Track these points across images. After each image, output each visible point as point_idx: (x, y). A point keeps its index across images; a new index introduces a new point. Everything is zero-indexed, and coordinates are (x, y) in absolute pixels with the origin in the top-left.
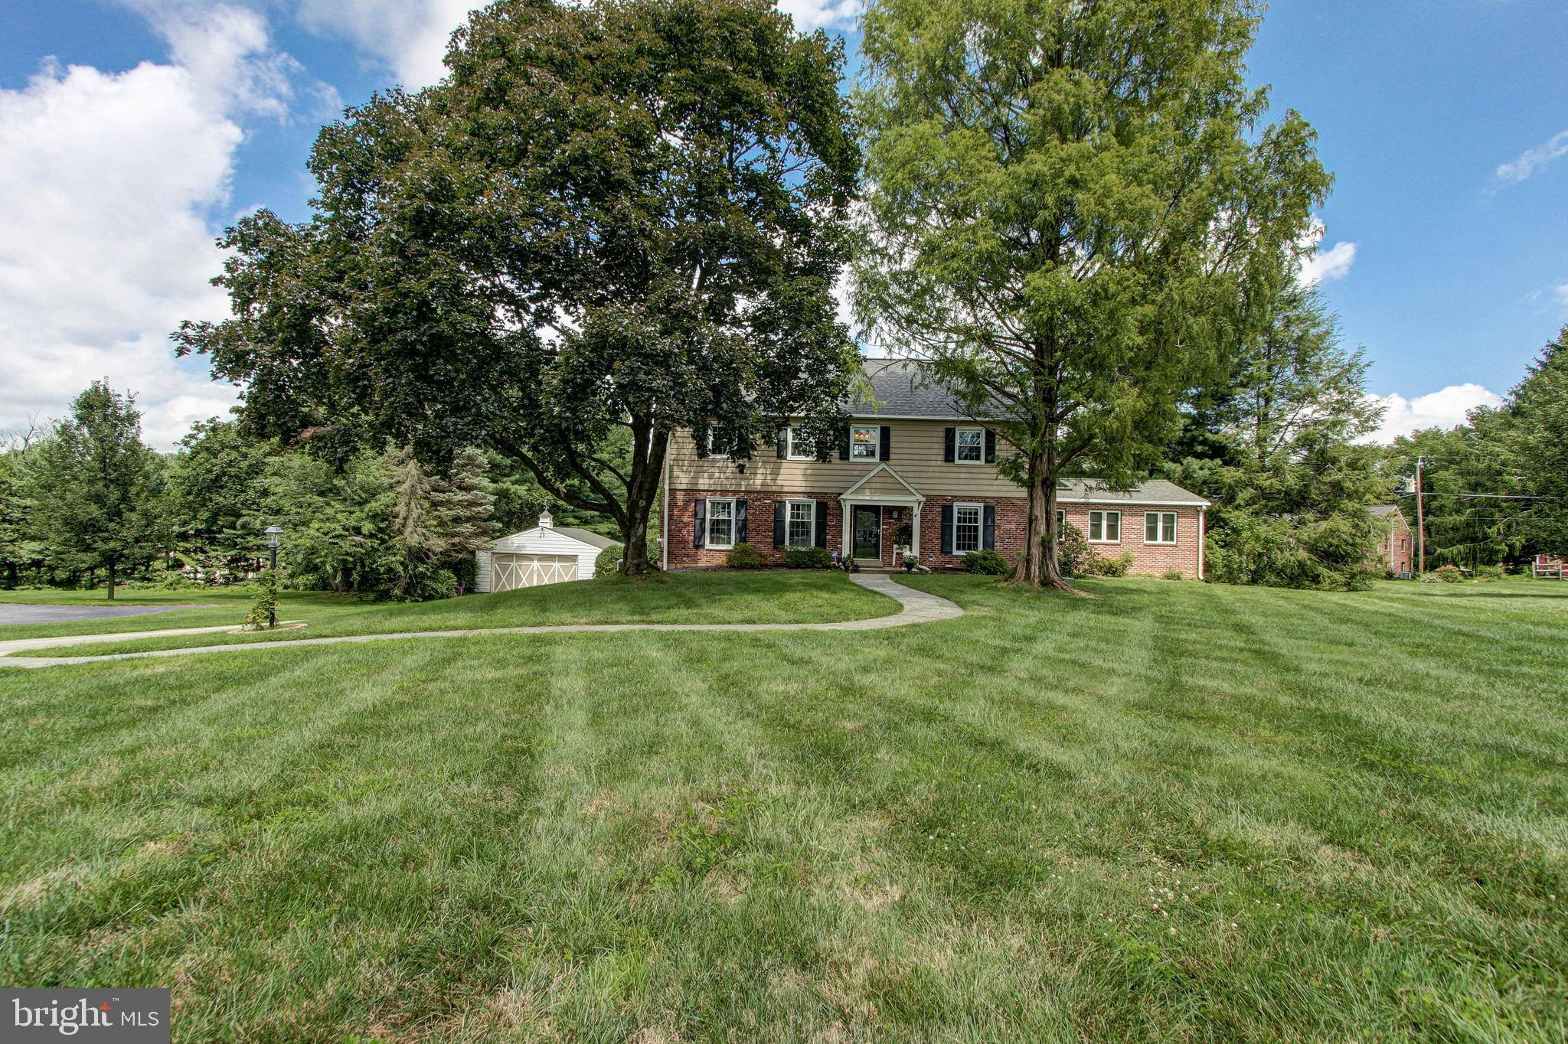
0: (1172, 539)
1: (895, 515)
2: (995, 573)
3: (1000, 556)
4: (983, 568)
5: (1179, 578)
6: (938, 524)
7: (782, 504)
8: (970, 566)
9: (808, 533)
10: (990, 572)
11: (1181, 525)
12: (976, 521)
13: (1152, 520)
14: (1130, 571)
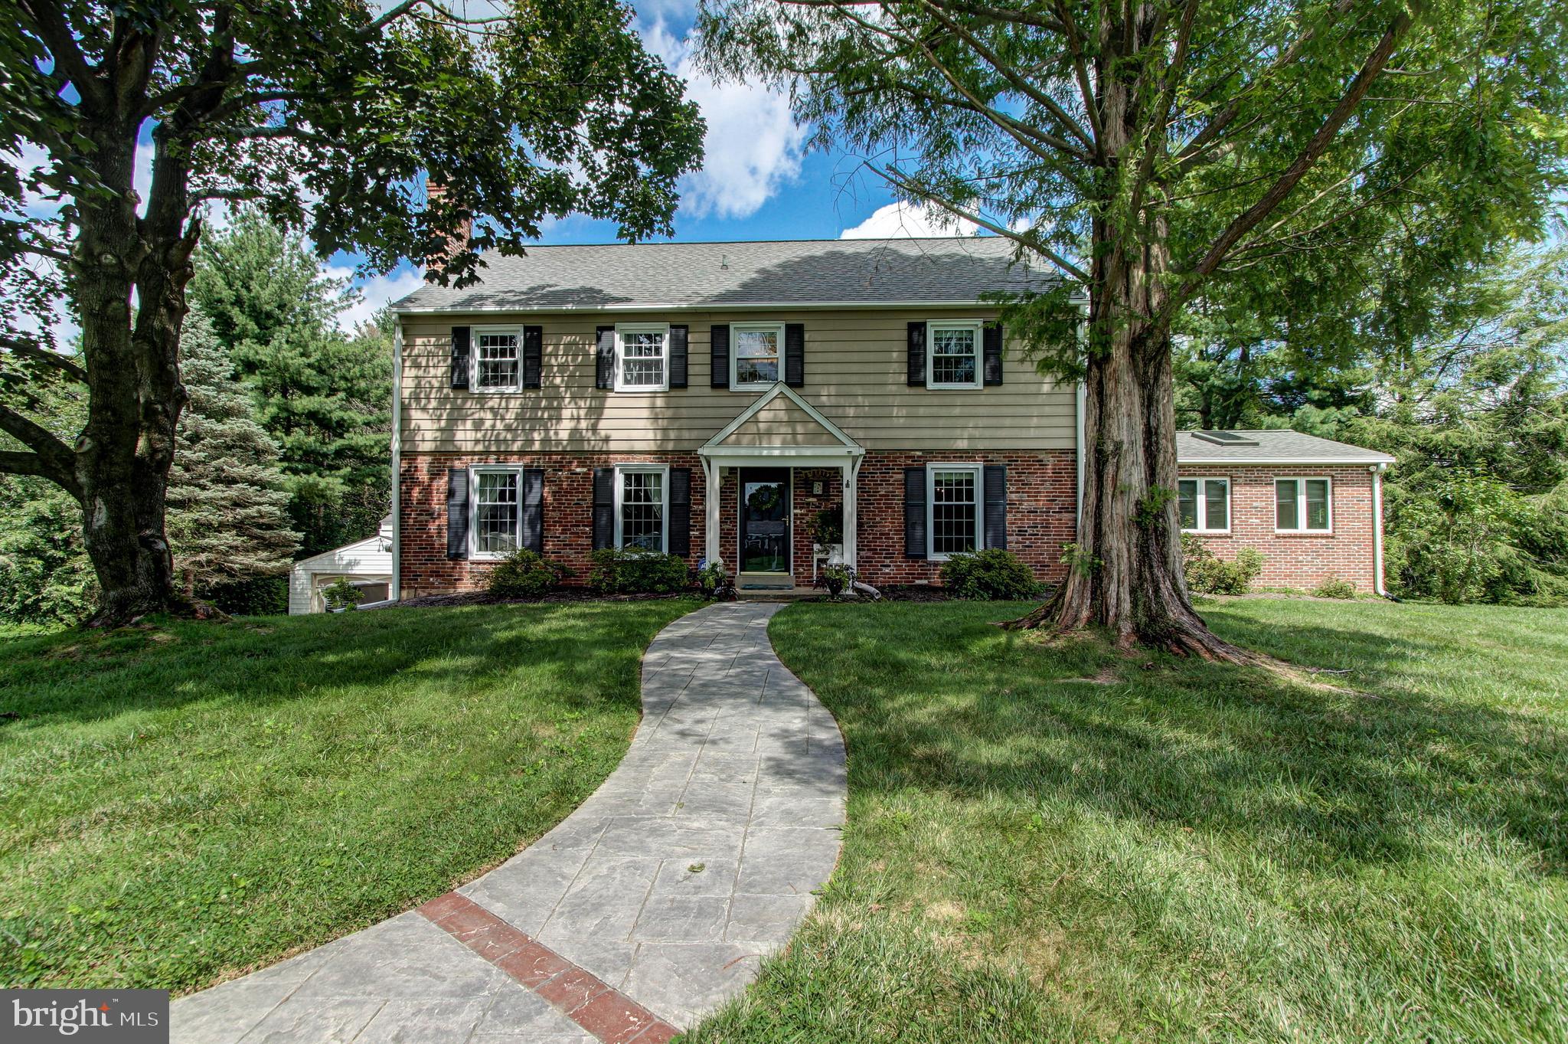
0: (1324, 525)
1: (818, 489)
2: (1007, 597)
3: (1017, 561)
4: (984, 586)
5: (1349, 596)
6: (898, 503)
7: (609, 472)
8: (955, 584)
9: (659, 526)
10: (998, 593)
11: (1343, 498)
12: (970, 495)
13: (1288, 490)
14: (1255, 583)
